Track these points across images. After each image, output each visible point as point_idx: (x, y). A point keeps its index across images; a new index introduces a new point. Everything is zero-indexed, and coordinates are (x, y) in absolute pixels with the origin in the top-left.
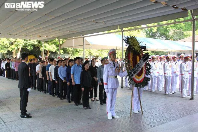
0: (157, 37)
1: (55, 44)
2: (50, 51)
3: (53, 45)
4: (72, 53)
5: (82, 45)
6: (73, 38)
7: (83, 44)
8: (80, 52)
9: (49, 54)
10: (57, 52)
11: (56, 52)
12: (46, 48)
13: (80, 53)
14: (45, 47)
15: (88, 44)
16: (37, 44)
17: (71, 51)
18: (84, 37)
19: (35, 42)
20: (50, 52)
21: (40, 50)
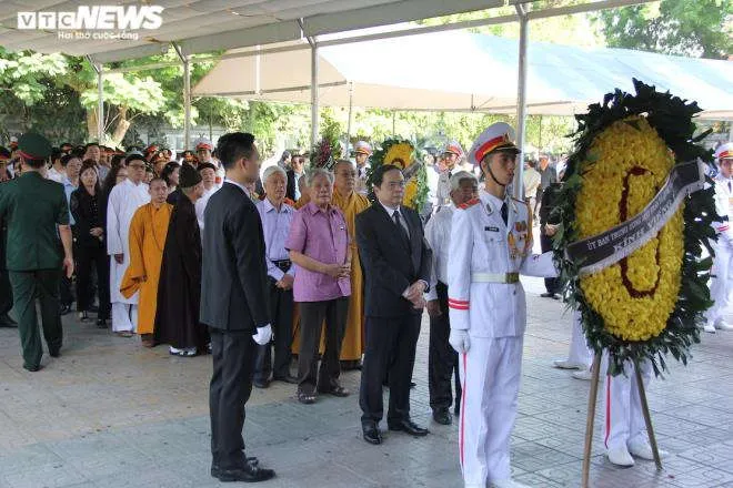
0: (658, 47)
1: (157, 75)
2: (130, 111)
3: (150, 79)
4: (239, 121)
5: (302, 88)
6: (258, 48)
7: (308, 82)
8: (282, 118)
9: (126, 124)
10: (168, 114)
11: (160, 114)
12: (110, 96)
13: (278, 124)
14: (109, 89)
15: (336, 84)
16: (64, 72)
17: (235, 113)
18: (314, 47)
19: (56, 66)
20: (130, 113)
21: (84, 103)
